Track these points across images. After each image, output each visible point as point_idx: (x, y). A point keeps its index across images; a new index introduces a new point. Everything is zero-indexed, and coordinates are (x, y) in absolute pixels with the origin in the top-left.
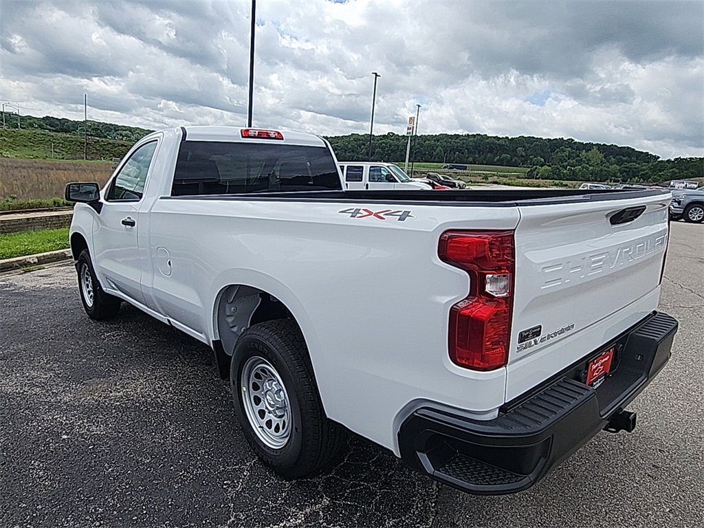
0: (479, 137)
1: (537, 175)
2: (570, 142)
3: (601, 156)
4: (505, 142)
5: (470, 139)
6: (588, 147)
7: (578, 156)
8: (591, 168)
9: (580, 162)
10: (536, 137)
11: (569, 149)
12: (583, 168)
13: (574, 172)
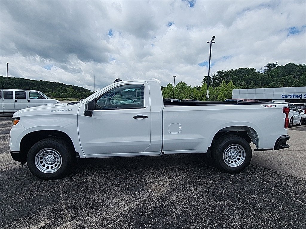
0: (21, 79)
1: (51, 96)
2: (61, 84)
3: (73, 89)
4: (34, 82)
5: (16, 80)
6: (68, 86)
7: (65, 89)
8: (71, 94)
9: (66, 91)
10: (48, 81)
11: (62, 86)
12: (68, 93)
13: (65, 95)
